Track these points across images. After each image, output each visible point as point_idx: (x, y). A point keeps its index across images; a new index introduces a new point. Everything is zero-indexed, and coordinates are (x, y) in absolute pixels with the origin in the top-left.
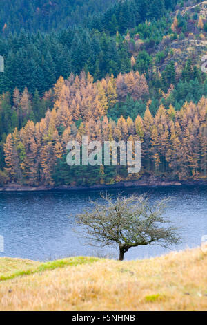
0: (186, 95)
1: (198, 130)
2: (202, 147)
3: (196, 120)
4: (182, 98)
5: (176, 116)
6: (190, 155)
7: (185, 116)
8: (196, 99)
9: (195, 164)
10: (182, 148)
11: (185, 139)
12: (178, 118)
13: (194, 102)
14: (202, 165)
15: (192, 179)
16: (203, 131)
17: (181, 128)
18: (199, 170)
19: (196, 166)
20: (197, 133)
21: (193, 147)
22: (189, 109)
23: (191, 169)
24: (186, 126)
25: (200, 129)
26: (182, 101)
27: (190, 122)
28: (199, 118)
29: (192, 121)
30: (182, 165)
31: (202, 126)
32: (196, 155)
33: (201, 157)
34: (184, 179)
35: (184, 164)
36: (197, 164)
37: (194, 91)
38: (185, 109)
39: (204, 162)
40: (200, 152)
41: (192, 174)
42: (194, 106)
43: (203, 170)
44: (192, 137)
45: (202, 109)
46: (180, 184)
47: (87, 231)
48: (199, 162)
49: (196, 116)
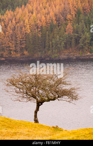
0: (7, 6)
1: (15, 27)
2: (17, 38)
3: (14, 22)
4: (5, 8)
5: (2, 19)
6: (10, 42)
7: (7, 19)
8: (13, 8)
9: (13, 47)
10: (5, 38)
11: (7, 32)
12: (3, 20)
13: (12, 11)
14: (17, 48)
15: (11, 56)
16: (17, 28)
17: (5, 26)
18: (16, 51)
19: (14, 49)
20: (14, 29)
21: (12, 38)
22: (9, 15)
23: (11, 50)
24: (8, 25)
25: (16, 27)
26: (5, 9)
27: (10, 22)
28: (15, 20)
29: (12, 22)
30: (5, 48)
31: (17, 25)
32: (13, 42)
33: (16, 44)
34: (6, 56)
35: (7, 47)
36: (14, 48)
37: (12, 3)
38: (7, 14)
39: (18, 46)
40: (16, 41)
41: (11, 54)
42: (12, 13)
43: (18, 51)
44: (11, 31)
45: (17, 15)
46: (4, 59)
47: (15, 91)
48: (15, 46)
49: (14, 19)
